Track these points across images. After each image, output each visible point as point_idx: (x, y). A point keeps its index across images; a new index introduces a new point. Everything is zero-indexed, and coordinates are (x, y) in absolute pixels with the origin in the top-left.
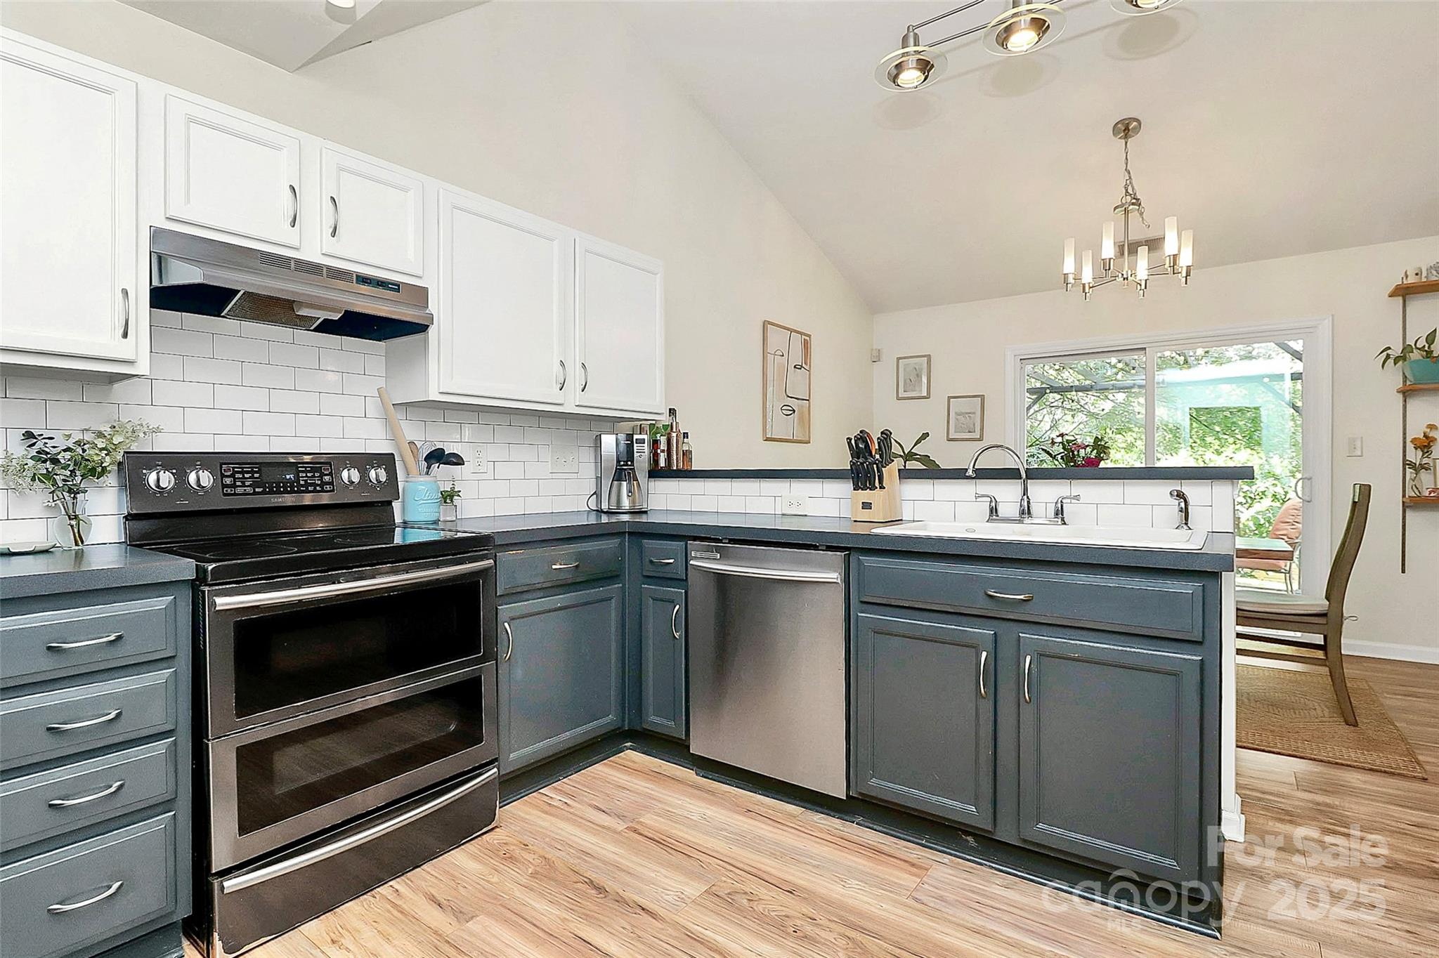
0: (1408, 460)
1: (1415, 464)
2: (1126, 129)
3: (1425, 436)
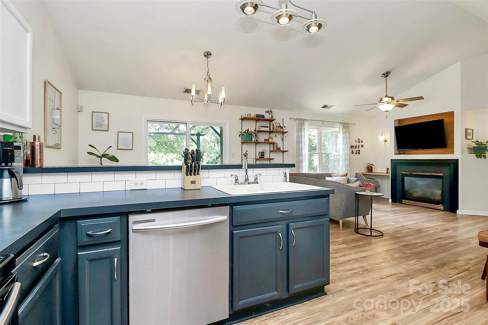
2: (208, 55)
3: (246, 153)
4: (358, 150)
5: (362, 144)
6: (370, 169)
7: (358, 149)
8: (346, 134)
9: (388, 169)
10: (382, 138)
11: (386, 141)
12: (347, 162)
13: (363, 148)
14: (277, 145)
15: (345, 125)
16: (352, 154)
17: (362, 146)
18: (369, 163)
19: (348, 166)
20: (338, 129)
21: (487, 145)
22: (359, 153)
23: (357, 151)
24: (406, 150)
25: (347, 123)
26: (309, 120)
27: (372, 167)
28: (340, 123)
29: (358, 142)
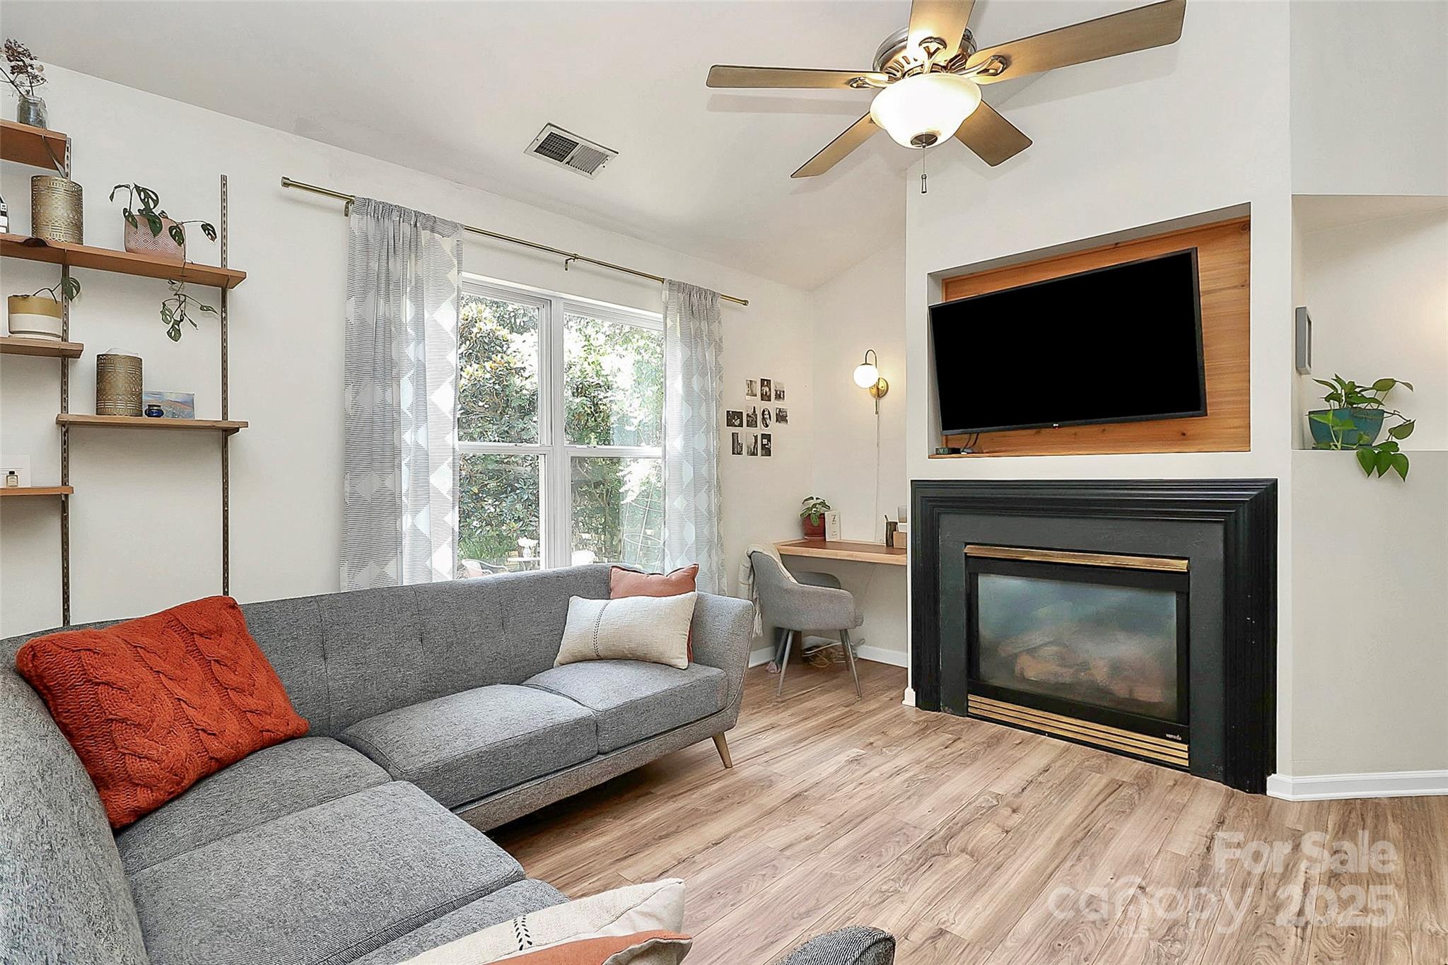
4: (764, 436)
6: (813, 526)
7: (760, 430)
8: (700, 347)
9: (892, 527)
10: (865, 377)
11: (880, 395)
12: (705, 495)
13: (782, 425)
14: (136, 378)
15: (695, 300)
16: (733, 454)
17: (782, 417)
18: (812, 498)
20: (659, 317)
21: (1380, 403)
22: (767, 451)
23: (756, 437)
24: (982, 432)
25: (706, 291)
26: (455, 226)
27: (822, 517)
28: (671, 283)
29: (762, 394)
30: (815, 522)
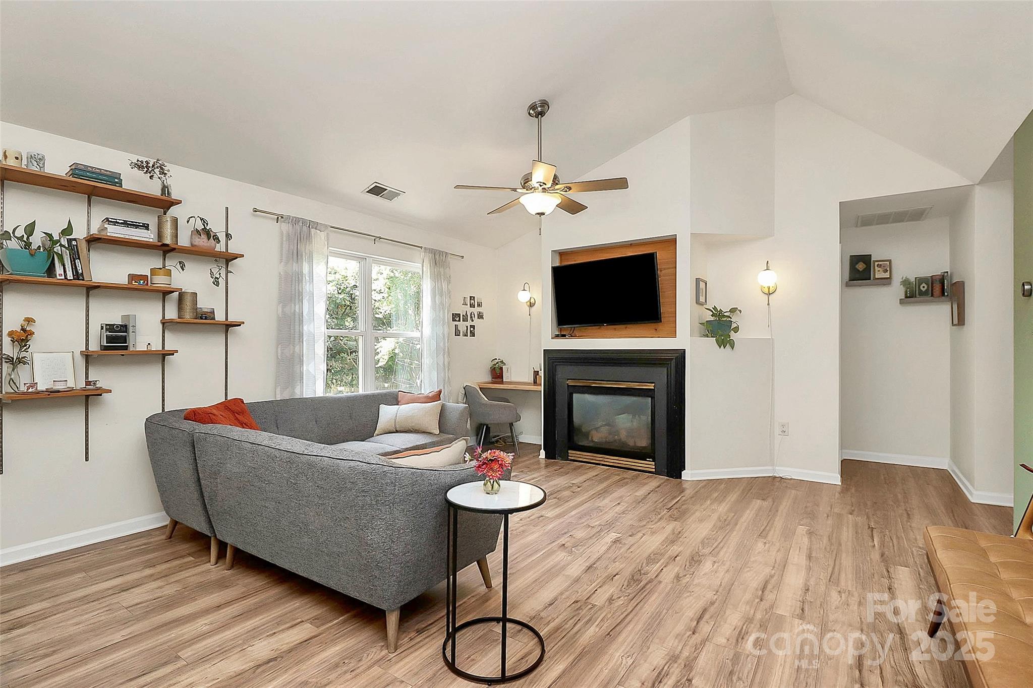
0: (5, 354)
1: (13, 358)
3: (23, 329)
4: (471, 326)
5: (479, 309)
6: (497, 373)
7: (469, 323)
8: (440, 281)
9: (536, 373)
10: (524, 297)
11: (531, 305)
12: (442, 357)
13: (481, 320)
14: (195, 302)
15: (437, 257)
16: (456, 335)
17: (480, 316)
18: (496, 359)
19: (445, 369)
20: (419, 266)
21: (731, 318)
22: (473, 334)
23: (467, 327)
24: (577, 327)
25: (443, 252)
26: (326, 226)
27: (501, 368)
28: (425, 248)
29: (470, 304)
30: (498, 371)
